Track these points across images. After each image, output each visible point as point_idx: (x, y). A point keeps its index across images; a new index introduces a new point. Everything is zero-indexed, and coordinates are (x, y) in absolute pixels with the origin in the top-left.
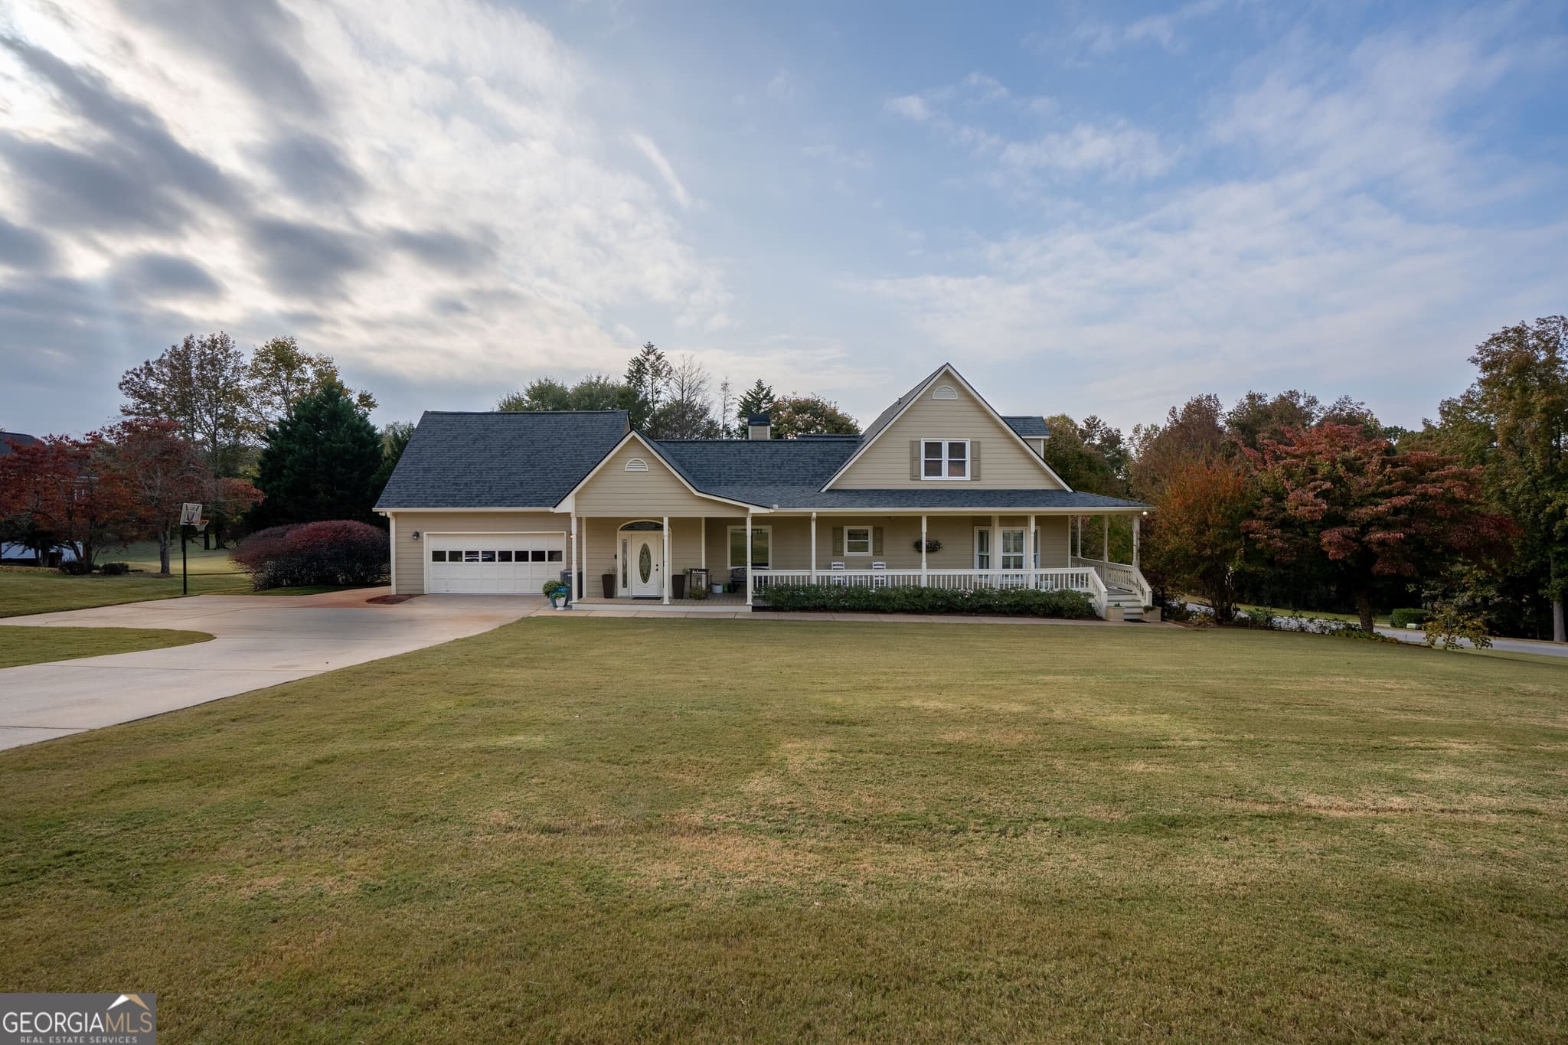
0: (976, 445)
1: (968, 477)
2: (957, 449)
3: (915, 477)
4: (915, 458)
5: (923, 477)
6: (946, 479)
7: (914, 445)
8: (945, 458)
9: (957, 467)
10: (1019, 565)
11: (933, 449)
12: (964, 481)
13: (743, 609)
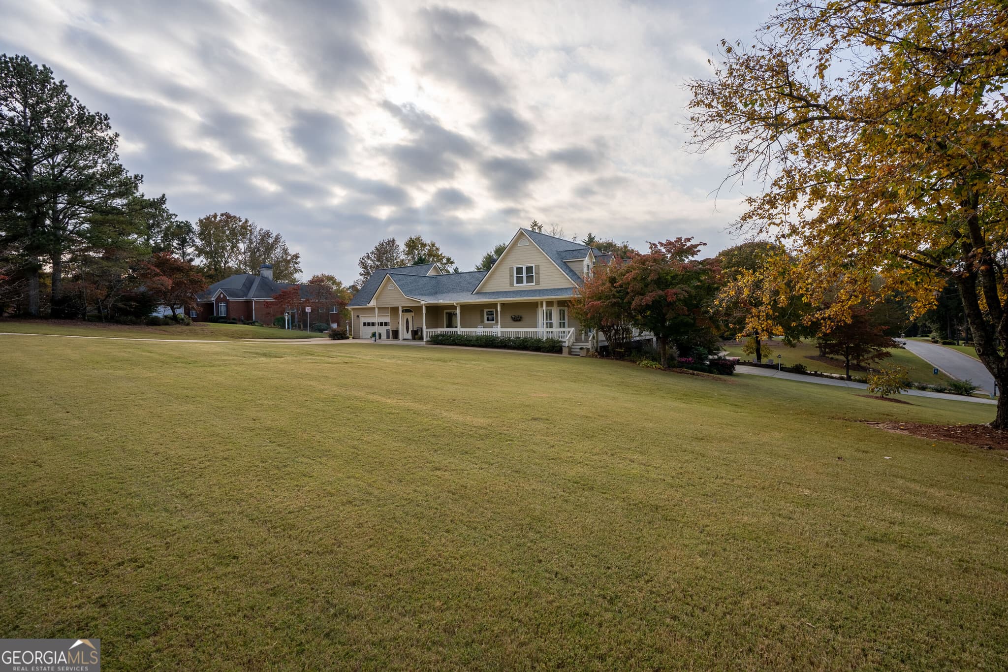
0: (538, 267)
1: (534, 284)
2: (529, 270)
3: (512, 285)
4: (511, 276)
5: (515, 284)
6: (525, 285)
7: (511, 269)
8: (524, 275)
9: (530, 279)
10: (551, 327)
11: (519, 270)
12: (532, 286)
13: (423, 343)
